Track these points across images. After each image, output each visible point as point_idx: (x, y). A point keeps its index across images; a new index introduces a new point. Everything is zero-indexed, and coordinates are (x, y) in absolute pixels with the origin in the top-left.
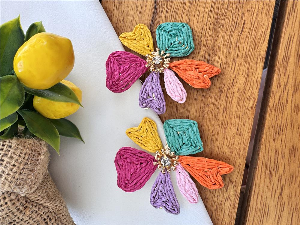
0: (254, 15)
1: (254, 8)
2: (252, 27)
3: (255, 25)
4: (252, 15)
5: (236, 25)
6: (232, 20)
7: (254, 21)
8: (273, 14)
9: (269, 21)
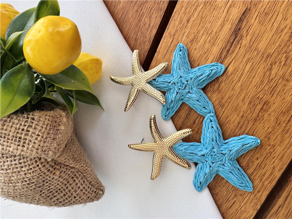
0: (244, 201)
1: (246, 195)
2: (239, 209)
3: (242, 209)
4: (242, 200)
5: (227, 200)
6: (226, 195)
7: (243, 205)
8: (259, 208)
9: (254, 212)
